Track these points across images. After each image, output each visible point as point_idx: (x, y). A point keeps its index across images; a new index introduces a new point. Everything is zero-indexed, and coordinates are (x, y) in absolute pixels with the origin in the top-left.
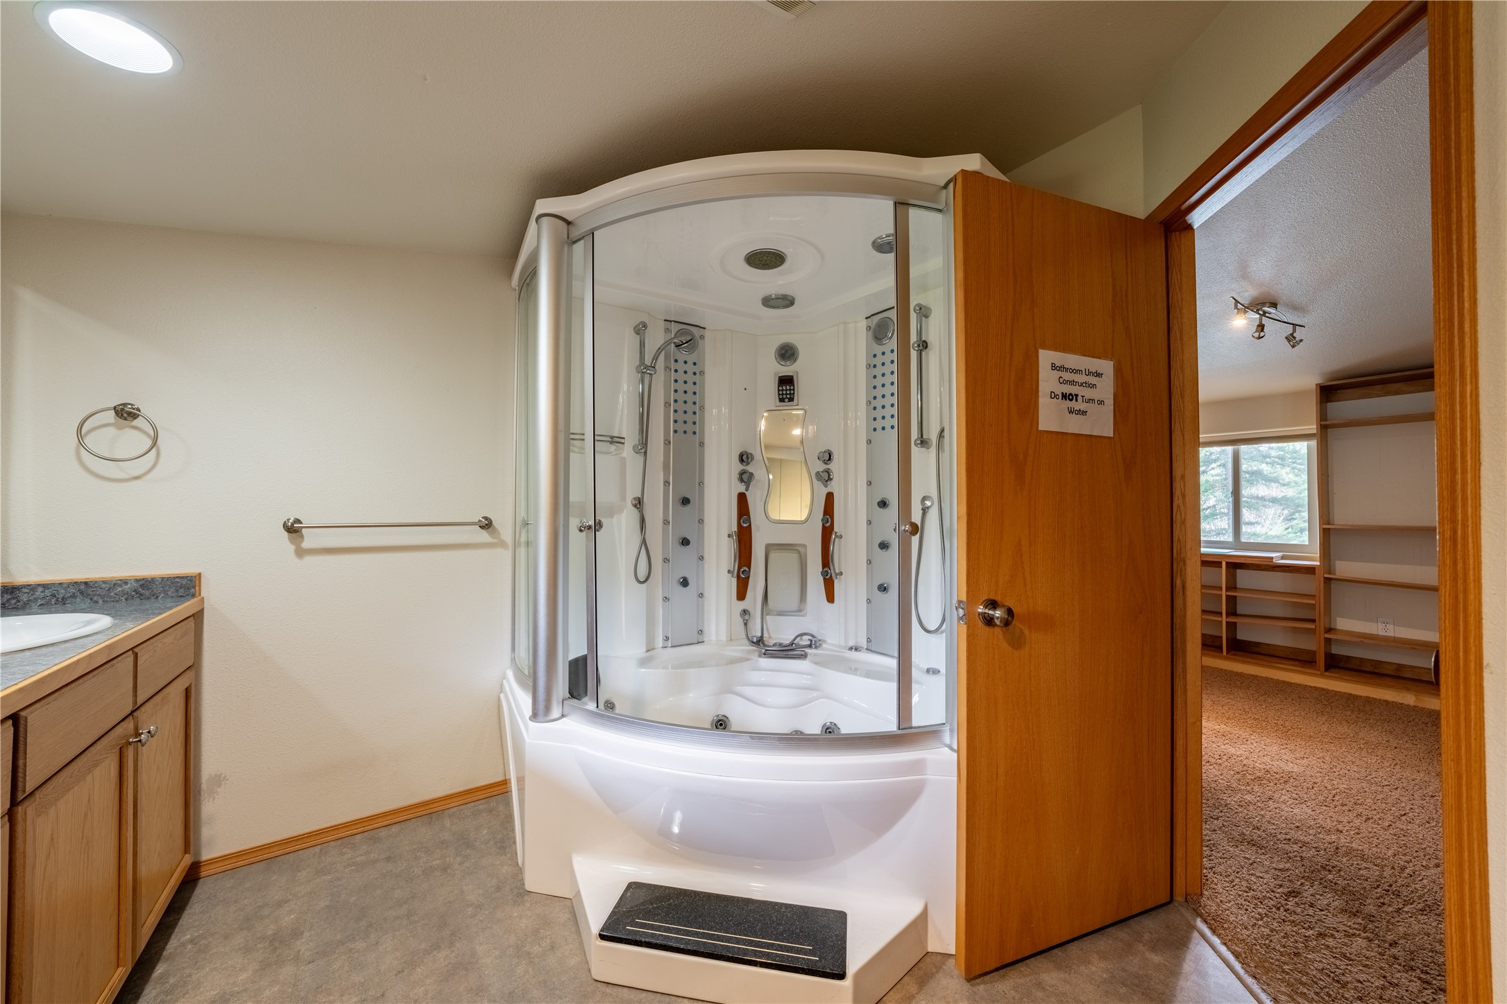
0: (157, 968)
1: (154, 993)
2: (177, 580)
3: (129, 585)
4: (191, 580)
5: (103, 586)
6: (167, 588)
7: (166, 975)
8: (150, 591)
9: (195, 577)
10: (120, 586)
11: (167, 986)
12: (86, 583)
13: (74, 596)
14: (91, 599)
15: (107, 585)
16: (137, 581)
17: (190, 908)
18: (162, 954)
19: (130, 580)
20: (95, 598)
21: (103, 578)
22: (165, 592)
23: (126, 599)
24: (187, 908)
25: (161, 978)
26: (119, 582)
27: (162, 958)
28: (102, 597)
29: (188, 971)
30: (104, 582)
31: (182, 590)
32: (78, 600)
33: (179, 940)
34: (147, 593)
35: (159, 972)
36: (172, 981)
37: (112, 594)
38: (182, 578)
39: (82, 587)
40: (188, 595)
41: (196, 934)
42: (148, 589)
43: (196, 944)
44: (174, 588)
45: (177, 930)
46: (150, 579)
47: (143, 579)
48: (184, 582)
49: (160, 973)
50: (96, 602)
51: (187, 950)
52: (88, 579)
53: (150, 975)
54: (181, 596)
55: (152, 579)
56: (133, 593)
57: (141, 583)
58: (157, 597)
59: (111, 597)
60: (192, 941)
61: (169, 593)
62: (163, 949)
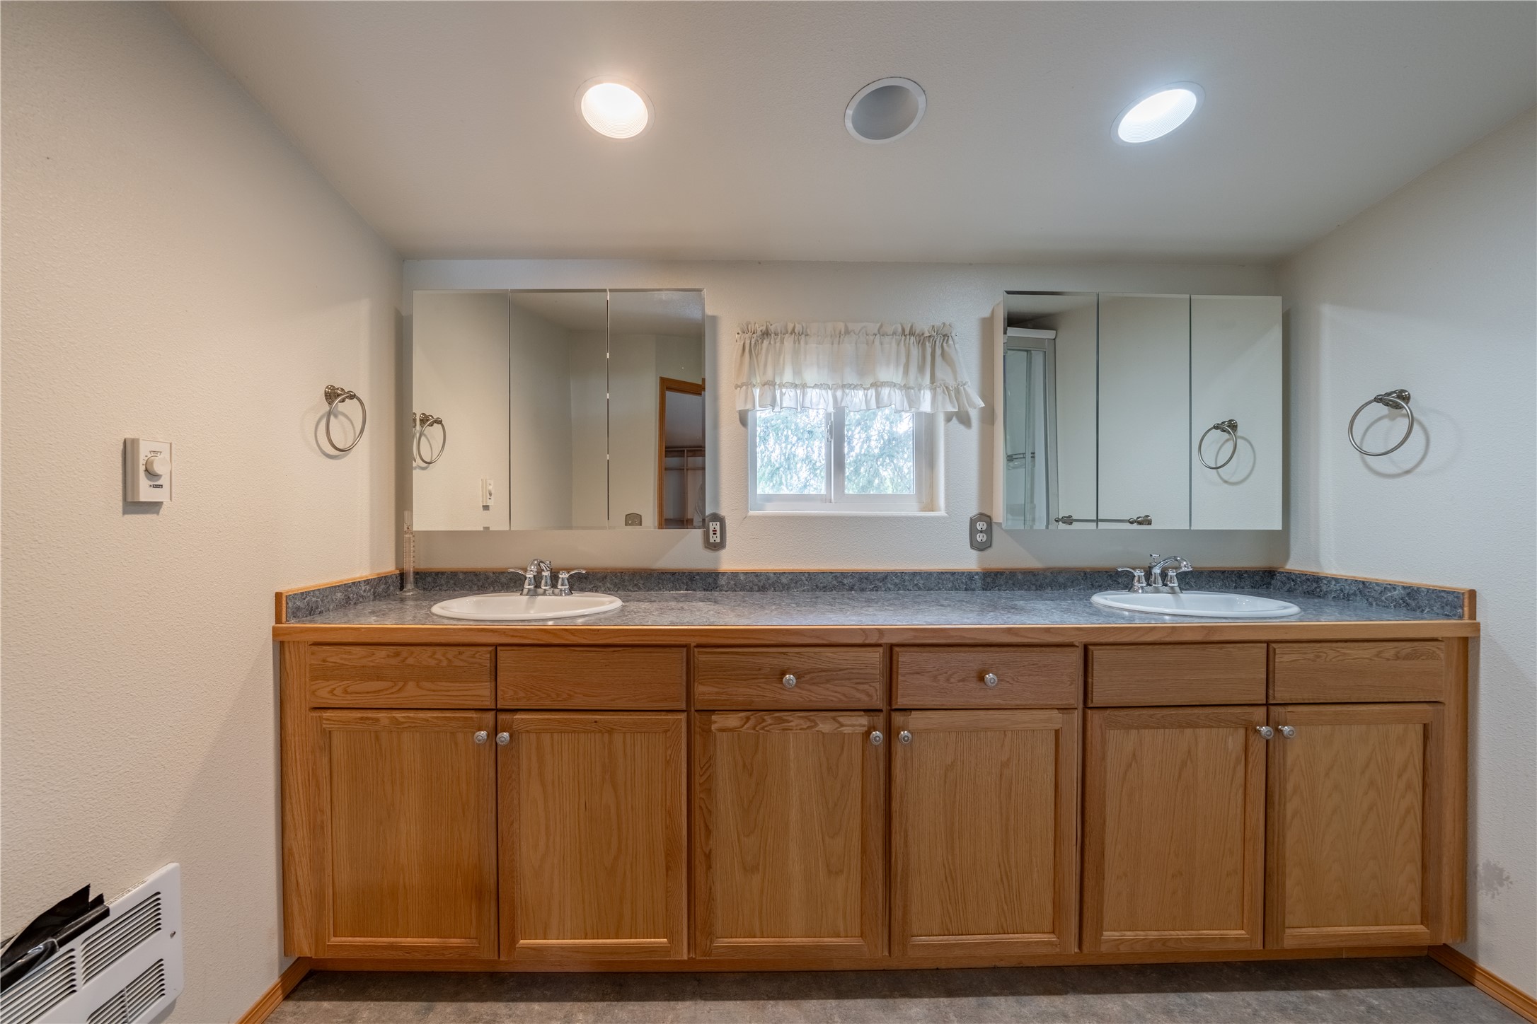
0: (1324, 991)
1: (1294, 999)
2: (1443, 594)
3: (1397, 592)
4: (1457, 597)
5: (1376, 588)
6: (1432, 602)
7: (1318, 1001)
8: (1416, 602)
9: (1463, 594)
10: (1390, 591)
11: (1305, 1006)
12: (1363, 583)
13: (1355, 594)
14: (1367, 600)
15: (1379, 588)
16: (1404, 588)
17: (1419, 991)
18: (1342, 989)
19: (1398, 586)
20: (1370, 600)
21: (1377, 580)
22: (1431, 607)
23: (1395, 606)
24: (1418, 989)
25: (1312, 998)
26: (1389, 586)
27: (1337, 991)
28: (1376, 599)
29: (1329, 1016)
30: (1377, 584)
31: (1448, 608)
32: (1358, 598)
33: (1367, 996)
34: (1413, 604)
35: (1319, 994)
36: (1312, 1008)
37: (1383, 598)
38: (1448, 592)
39: (1361, 586)
40: (1455, 615)
41: (1382, 1008)
42: (1414, 600)
43: (1368, 1012)
44: (1439, 603)
45: (1380, 990)
46: (1415, 589)
47: (1410, 587)
48: (1450, 598)
49: (1317, 996)
50: (1371, 604)
51: (1357, 1008)
52: (1366, 578)
53: (1313, 989)
54: (1446, 615)
55: (1418, 588)
56: (1401, 601)
57: (1408, 591)
58: (1423, 611)
59: (1382, 601)
60: (1371, 1008)
61: (1435, 608)
62: (1349, 988)
